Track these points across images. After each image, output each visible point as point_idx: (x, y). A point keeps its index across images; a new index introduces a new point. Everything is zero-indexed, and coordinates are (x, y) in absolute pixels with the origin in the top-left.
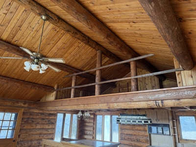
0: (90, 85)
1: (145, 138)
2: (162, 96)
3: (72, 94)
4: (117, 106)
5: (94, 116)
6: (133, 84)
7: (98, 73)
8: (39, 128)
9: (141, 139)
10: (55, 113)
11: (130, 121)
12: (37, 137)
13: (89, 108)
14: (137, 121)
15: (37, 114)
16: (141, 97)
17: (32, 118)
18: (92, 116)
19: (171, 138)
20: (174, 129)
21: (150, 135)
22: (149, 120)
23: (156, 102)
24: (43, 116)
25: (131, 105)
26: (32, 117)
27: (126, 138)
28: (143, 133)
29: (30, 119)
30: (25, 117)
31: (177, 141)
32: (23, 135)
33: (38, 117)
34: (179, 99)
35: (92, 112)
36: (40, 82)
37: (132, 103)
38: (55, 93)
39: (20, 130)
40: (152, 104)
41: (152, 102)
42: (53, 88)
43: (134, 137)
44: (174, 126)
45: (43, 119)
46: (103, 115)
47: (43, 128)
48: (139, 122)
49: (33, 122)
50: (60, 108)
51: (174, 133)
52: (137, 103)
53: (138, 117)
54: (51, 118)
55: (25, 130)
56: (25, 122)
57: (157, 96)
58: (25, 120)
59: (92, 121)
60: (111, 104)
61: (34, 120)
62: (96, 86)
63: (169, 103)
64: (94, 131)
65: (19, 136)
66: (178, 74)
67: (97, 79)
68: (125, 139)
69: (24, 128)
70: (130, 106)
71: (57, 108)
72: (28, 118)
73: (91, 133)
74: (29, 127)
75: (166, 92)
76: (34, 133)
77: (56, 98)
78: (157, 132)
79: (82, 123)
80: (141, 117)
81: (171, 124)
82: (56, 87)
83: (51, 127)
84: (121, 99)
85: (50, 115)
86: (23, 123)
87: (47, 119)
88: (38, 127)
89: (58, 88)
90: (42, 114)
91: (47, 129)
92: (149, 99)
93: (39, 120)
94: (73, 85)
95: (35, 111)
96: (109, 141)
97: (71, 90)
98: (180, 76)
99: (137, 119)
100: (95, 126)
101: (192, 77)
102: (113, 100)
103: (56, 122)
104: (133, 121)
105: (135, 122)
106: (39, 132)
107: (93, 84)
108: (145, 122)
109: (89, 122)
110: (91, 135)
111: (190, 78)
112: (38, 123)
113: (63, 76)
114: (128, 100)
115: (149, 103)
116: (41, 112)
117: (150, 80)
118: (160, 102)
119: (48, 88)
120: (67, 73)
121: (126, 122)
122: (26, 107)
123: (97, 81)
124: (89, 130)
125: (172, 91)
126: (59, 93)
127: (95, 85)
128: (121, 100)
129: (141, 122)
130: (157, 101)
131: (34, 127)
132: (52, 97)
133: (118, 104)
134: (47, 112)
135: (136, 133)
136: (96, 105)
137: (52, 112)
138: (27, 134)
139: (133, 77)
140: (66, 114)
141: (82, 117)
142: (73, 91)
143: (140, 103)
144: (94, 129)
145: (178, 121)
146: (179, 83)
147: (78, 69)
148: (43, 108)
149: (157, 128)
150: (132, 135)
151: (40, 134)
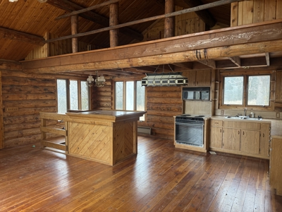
0: (101, 30)
1: (177, 106)
2: (206, 42)
3: (74, 47)
4: (143, 61)
5: (112, 83)
6: (167, 26)
7: (112, 9)
8: (33, 99)
9: (173, 107)
10: (53, 78)
11: (159, 82)
12: (32, 111)
13: (102, 67)
14: (169, 82)
15: (25, 80)
16: (177, 46)
17: (18, 86)
18: (109, 83)
19: (210, 105)
20: (215, 93)
21: (184, 102)
22: (185, 78)
23: (197, 53)
24: (34, 83)
25: (163, 60)
26: (17, 83)
27: (154, 107)
28: (176, 100)
29: (15, 87)
30: (6, 83)
31: (217, 107)
32: (10, 108)
33: (26, 84)
34: (228, 46)
35: (108, 78)
36: (17, 27)
37: (164, 56)
38: (46, 46)
39: (3, 102)
40: (191, 55)
41: (191, 52)
42: (41, 37)
43: (165, 106)
44: (216, 89)
45: (35, 87)
46: (125, 81)
47: (38, 100)
48: (171, 82)
49: (20, 90)
50: (58, 69)
51: (215, 97)
52: (171, 55)
53: (171, 76)
54: (47, 85)
55: (10, 101)
56: (8, 91)
57: (199, 43)
58: (8, 88)
59: (110, 89)
60: (133, 60)
61: (22, 89)
62: (112, 33)
63: (215, 53)
64: (113, 102)
65: (4, 110)
66: (234, 7)
67: (112, 20)
68: (152, 109)
69: (9, 99)
70: (160, 60)
71: (53, 69)
72: (12, 85)
73: (109, 104)
74: (16, 98)
75: (213, 35)
76: (26, 106)
77: (50, 55)
78: (194, 98)
79: (95, 93)
80: (175, 76)
81: (212, 86)
82: (46, 36)
83: (49, 97)
84: (148, 51)
85: (46, 81)
86: (6, 92)
87: (41, 86)
88: (30, 97)
89: (50, 37)
90: (32, 79)
91: (44, 101)
92: (187, 48)
93: (30, 89)
94: (73, 32)
95: (21, 76)
96: (133, 110)
97: (71, 39)
98: (236, 10)
99: (169, 79)
100: (113, 96)
101: (252, 11)
102: (136, 53)
103: (56, 91)
104: (163, 82)
105: (166, 82)
106: (33, 104)
107: (106, 29)
108: (179, 82)
109: (106, 91)
110: (108, 107)
111: (250, 13)
112: (29, 92)
113: (55, 17)
114: (159, 52)
115: (187, 54)
116: (30, 76)
117: (192, 26)
118: (202, 51)
119: (32, 37)
120: (61, 11)
121: (154, 84)
122: (4, 70)
123: (111, 23)
124: (105, 101)
125: (222, 34)
126: (52, 46)
127: (108, 31)
128: (148, 54)
129: (174, 82)
130: (198, 51)
131: (25, 98)
132: (43, 53)
133: (145, 59)
134: (41, 77)
135: (168, 100)
136: (113, 62)
137: (48, 77)
138: (15, 108)
139: (168, 15)
140: (71, 81)
141: (94, 83)
142: (74, 42)
143: (174, 54)
144: (112, 99)
145: (222, 82)
146: (233, 21)
147: (78, 4)
148: (32, 71)
149: (195, 93)
150: (162, 103)
151: (36, 107)
